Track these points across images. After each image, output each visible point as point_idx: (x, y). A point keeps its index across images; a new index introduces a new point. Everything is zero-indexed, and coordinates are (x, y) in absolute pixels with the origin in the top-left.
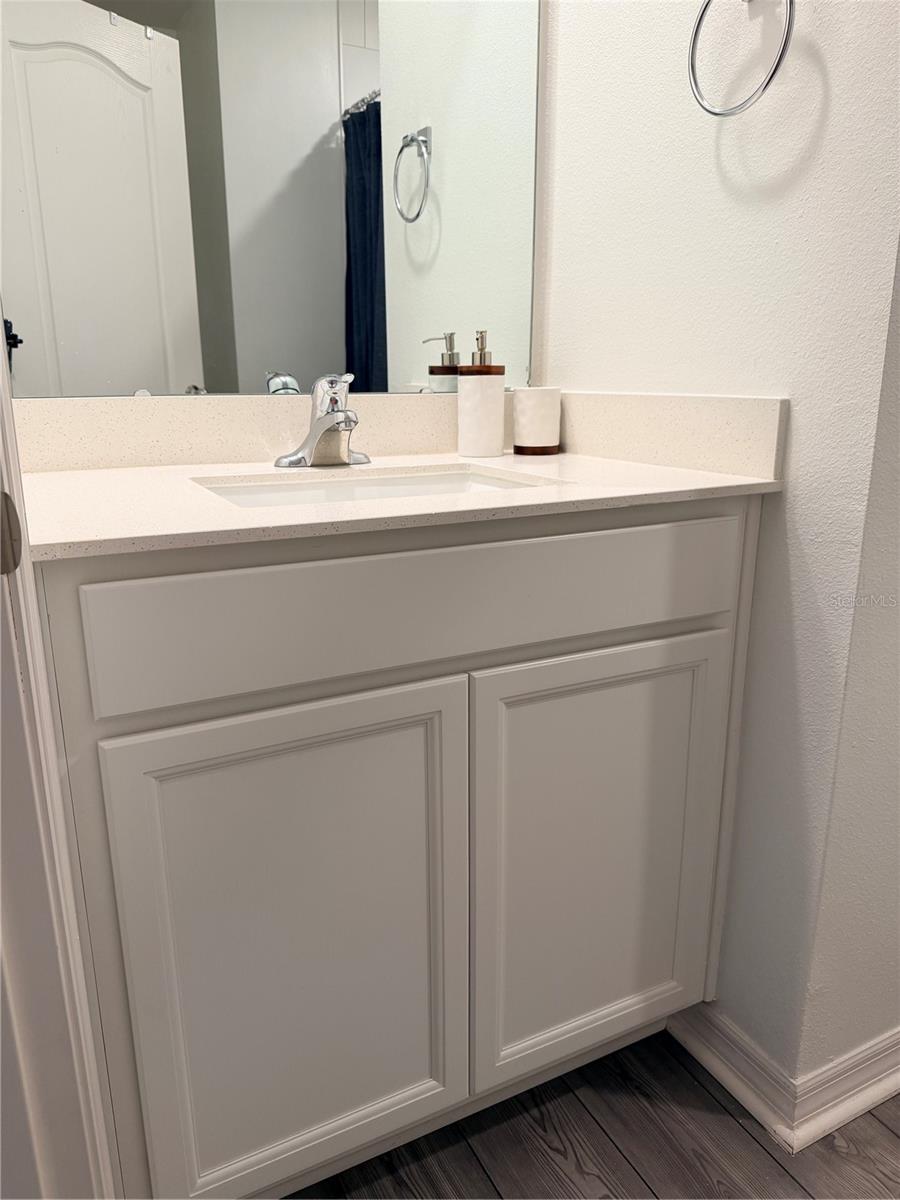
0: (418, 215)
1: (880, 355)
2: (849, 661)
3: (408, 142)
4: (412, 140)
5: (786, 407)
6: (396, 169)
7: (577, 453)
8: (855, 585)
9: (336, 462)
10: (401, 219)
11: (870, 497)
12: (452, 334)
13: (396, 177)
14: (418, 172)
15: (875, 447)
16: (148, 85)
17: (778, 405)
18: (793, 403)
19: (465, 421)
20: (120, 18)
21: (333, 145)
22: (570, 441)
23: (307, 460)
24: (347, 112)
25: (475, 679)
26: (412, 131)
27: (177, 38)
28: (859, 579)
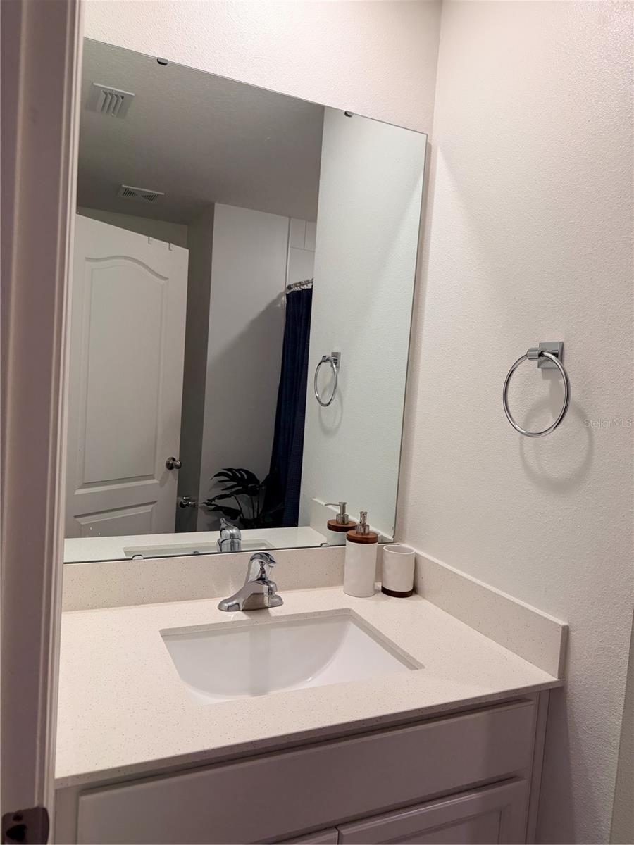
0: (329, 403)
1: (629, 623)
2: (611, 831)
3: (325, 360)
4: (328, 360)
5: (566, 631)
6: (316, 374)
7: (424, 598)
8: (615, 777)
9: (260, 607)
10: (318, 403)
11: (623, 717)
12: (345, 504)
13: (316, 378)
14: (330, 374)
15: (627, 684)
16: (166, 277)
17: (561, 629)
18: (571, 629)
19: (349, 571)
20: (155, 240)
21: (279, 305)
22: (420, 586)
23: (241, 606)
24: (289, 287)
25: (343, 836)
26: (329, 354)
27: (187, 248)
28: (617, 773)
